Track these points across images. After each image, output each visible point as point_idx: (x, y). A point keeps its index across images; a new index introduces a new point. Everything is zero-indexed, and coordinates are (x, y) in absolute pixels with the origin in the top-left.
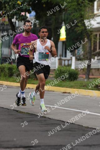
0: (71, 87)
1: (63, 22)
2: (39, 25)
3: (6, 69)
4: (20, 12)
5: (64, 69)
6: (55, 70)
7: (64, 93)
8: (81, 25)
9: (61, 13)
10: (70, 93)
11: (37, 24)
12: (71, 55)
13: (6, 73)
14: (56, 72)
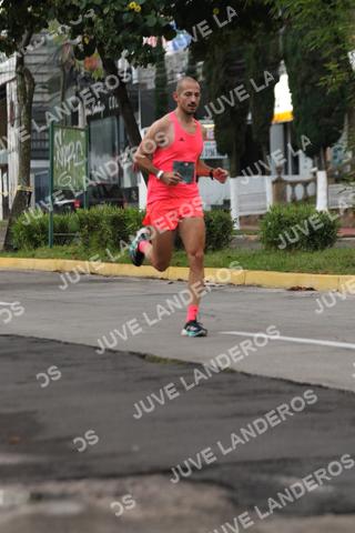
0: (316, 270)
1: (282, 62)
2: (204, 73)
3: (104, 223)
4: (138, 37)
5: (288, 211)
6: (261, 216)
7: (293, 289)
8: (338, 68)
9: (272, 33)
10: (312, 289)
11: (199, 71)
12: (314, 166)
13: (105, 237)
14: (266, 224)
